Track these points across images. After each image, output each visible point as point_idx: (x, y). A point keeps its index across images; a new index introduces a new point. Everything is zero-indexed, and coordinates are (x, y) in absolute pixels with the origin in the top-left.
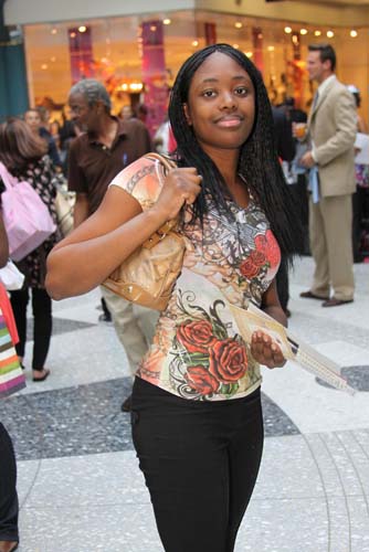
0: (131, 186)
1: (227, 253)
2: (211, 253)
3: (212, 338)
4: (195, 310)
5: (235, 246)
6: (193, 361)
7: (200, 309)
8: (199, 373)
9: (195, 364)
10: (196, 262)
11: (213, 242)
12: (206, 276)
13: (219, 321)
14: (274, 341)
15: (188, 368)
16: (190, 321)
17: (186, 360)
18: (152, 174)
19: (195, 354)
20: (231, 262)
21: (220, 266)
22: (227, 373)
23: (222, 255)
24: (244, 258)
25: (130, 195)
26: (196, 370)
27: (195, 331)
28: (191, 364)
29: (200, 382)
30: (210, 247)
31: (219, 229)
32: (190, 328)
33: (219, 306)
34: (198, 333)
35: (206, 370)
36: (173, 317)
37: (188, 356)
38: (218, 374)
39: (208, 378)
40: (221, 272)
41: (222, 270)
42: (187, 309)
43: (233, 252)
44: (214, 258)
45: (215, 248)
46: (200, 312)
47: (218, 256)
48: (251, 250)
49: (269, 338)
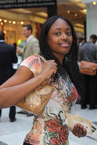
0: (30, 66)
1: (66, 93)
2: (61, 93)
3: (58, 126)
4: (52, 115)
5: (68, 91)
6: (52, 135)
7: (54, 114)
8: (54, 140)
9: (53, 137)
10: (55, 96)
11: (62, 89)
12: (58, 102)
13: (61, 119)
14: (85, 127)
15: (51, 138)
16: (51, 120)
17: (50, 135)
18: (38, 62)
19: (53, 132)
20: (67, 97)
21: (63, 98)
22: (63, 139)
23: (65, 94)
24: (70, 95)
25: (30, 70)
26: (53, 139)
27: (52, 123)
28: (52, 136)
29: (55, 143)
30: (61, 91)
31: (63, 84)
32: (51, 122)
33: (61, 113)
34: (53, 124)
35: (57, 138)
36: (43, 118)
37: (50, 133)
38: (60, 139)
39: (57, 141)
40: (63, 101)
41: (64, 100)
42: (49, 114)
43: (68, 93)
44: (62, 95)
45: (62, 91)
46: (55, 116)
47: (63, 94)
48: (72, 92)
49: (83, 126)
